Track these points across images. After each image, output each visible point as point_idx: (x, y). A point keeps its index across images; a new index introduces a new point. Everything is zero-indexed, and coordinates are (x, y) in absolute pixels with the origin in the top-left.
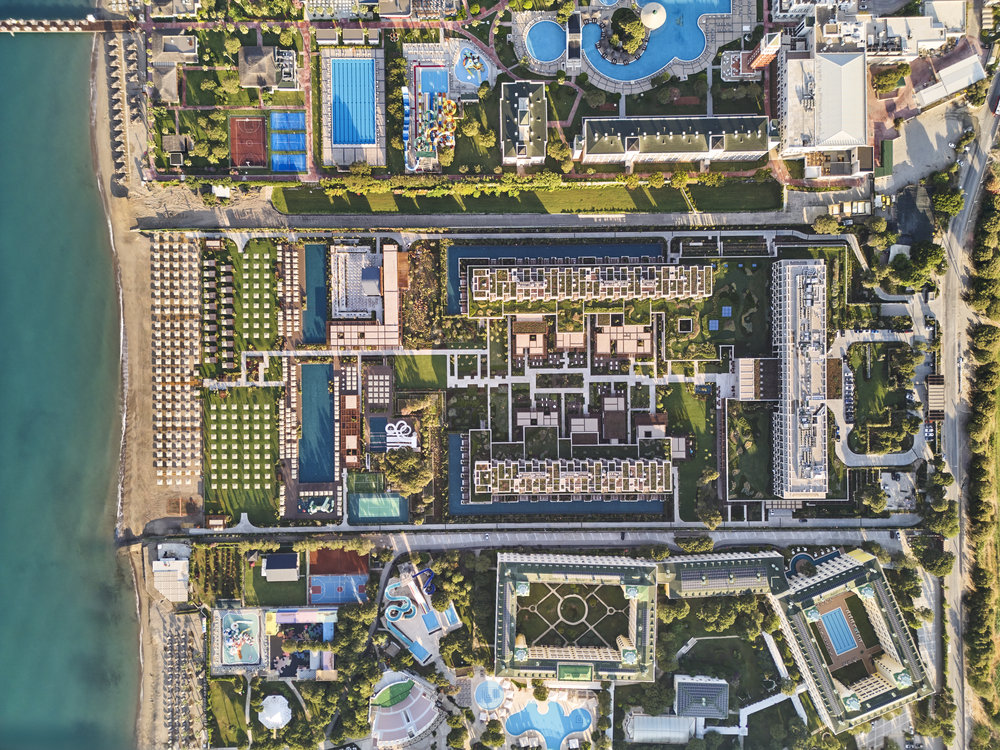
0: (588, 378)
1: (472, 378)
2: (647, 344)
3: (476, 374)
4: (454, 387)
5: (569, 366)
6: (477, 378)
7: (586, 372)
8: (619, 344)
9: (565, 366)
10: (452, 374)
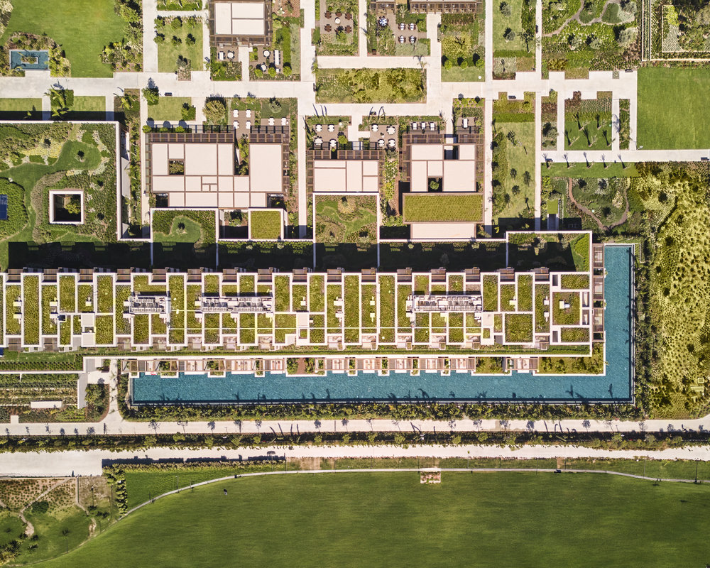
0: (302, 92)
1: (577, 94)
2: (160, 166)
3: (567, 101)
4: (622, 73)
5: (348, 120)
6: (565, 94)
7: (308, 106)
8: (228, 168)
9: (357, 120)
10: (624, 104)
